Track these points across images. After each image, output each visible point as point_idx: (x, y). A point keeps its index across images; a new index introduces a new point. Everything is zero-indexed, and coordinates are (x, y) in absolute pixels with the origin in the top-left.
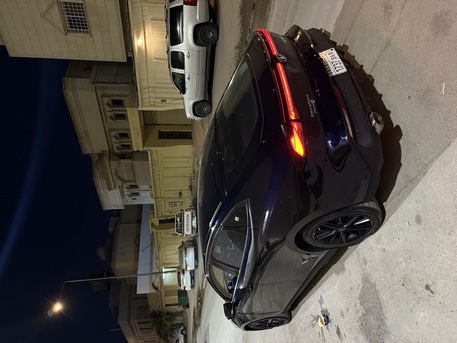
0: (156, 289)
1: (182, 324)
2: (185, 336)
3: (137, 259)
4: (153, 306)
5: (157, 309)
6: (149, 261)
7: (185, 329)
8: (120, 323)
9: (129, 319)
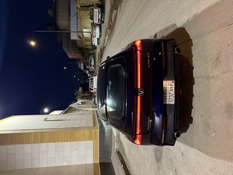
0: (80, 38)
1: (93, 54)
2: (95, 59)
3: (69, 20)
4: (79, 45)
5: (81, 46)
6: (76, 23)
7: (95, 56)
8: (64, 49)
9: (68, 48)
